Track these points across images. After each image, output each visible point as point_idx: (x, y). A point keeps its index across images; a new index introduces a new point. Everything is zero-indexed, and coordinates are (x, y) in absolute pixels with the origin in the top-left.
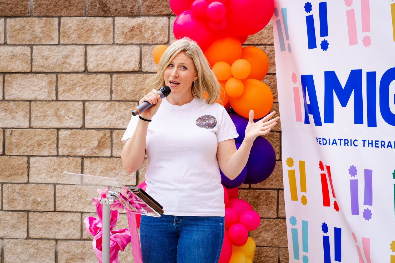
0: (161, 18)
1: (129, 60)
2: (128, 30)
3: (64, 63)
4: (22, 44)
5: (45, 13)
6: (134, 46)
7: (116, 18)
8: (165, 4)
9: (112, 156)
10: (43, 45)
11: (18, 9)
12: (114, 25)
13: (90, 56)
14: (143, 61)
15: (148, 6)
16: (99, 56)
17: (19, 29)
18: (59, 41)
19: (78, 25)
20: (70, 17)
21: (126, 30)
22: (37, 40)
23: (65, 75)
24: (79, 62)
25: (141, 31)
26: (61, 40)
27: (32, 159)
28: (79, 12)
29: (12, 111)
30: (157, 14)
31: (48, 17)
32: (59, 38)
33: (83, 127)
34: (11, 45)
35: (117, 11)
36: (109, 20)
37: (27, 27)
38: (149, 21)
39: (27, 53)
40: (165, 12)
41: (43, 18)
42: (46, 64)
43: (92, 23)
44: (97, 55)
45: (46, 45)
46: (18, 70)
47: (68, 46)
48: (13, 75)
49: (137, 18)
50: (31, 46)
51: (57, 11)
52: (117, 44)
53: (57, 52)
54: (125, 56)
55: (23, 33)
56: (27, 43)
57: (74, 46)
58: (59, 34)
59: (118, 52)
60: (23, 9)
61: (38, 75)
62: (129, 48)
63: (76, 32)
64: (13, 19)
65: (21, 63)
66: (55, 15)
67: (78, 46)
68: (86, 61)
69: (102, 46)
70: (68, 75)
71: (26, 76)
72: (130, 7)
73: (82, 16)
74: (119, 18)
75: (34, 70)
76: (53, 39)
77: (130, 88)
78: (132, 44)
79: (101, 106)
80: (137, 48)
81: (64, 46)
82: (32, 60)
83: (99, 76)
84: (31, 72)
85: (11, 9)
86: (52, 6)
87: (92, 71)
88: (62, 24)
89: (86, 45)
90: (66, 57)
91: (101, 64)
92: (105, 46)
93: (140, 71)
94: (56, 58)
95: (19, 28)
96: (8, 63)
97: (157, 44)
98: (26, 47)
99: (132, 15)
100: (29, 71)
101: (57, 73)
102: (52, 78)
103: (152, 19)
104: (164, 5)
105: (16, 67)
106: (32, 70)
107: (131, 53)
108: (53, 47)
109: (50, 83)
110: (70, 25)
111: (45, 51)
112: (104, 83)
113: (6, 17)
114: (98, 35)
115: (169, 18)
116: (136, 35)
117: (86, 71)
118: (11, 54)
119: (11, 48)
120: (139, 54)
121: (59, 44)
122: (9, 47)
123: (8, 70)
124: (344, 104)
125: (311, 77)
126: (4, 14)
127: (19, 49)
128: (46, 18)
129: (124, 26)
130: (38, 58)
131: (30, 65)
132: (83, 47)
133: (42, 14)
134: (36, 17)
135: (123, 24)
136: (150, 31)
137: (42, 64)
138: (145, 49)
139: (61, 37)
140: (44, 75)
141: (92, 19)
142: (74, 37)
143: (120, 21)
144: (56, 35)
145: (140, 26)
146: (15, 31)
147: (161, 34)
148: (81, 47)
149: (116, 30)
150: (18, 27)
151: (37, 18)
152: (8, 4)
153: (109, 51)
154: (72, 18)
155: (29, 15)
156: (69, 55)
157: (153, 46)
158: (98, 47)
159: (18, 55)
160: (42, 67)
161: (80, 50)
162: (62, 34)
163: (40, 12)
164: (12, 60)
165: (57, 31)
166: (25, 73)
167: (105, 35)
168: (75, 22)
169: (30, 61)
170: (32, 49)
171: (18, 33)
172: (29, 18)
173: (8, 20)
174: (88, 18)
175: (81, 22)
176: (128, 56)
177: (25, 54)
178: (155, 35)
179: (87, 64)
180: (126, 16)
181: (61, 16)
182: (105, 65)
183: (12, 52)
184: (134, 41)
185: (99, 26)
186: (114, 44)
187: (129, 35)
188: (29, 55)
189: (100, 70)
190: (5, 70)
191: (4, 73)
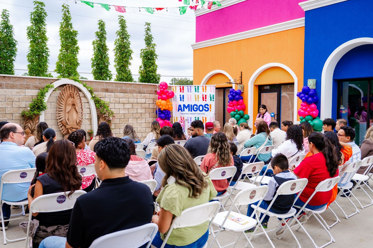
1: (144, 101)
8: (149, 92)
9: (141, 118)
11: (126, 92)
14: (146, 101)
15: (146, 92)
16: (139, 100)
24: (136, 101)
27: (129, 119)
29: (125, 110)
33: (137, 113)
37: (128, 95)
38: (147, 94)
41: (130, 93)
42: (131, 102)
43: (138, 95)
50: (128, 98)
62: (143, 99)
65: (127, 101)
75: (129, 103)
77: (144, 106)
79: (140, 109)
86: (132, 91)
88: (133, 95)
90: (134, 100)
91: (139, 102)
93: (145, 103)
96: (125, 101)
97: (148, 99)
99: (144, 93)
101: (133, 103)
109: (132, 105)
111: (131, 99)
112: (140, 105)
113: (124, 93)
116: (145, 97)
117: (137, 103)
121: (133, 98)
124: (186, 109)
125: (181, 105)
129: (143, 95)
130: (129, 101)
138: (146, 99)
142: (135, 97)
143: (142, 94)
145: (145, 95)
147: (148, 97)
148: (136, 99)
150: (126, 95)
152: (124, 91)
153: (141, 100)
166: (127, 103)
167: (140, 97)
168: (135, 94)
172: (128, 93)
181: (133, 93)
183: (125, 99)
191: (124, 103)
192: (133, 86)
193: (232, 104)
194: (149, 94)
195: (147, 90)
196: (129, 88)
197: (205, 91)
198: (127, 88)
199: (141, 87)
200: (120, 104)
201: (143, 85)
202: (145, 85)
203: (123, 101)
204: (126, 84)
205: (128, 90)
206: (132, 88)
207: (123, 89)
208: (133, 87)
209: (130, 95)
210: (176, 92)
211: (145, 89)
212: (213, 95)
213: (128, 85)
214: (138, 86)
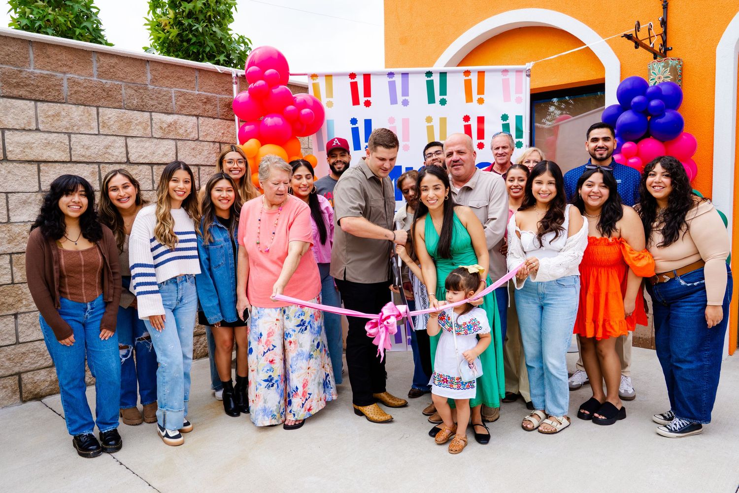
0: (191, 118)
1: (167, 153)
2: (167, 125)
3: (105, 154)
4: (58, 131)
5: (82, 101)
6: (170, 140)
7: (153, 114)
8: (194, 105)
10: (82, 134)
11: (50, 94)
12: (152, 119)
13: (130, 147)
14: (178, 154)
15: (180, 106)
16: (139, 148)
17: (53, 116)
18: (99, 131)
19: (118, 117)
20: (109, 108)
21: (165, 126)
22: (75, 128)
23: (107, 165)
24: (121, 152)
25: (176, 128)
26: (101, 130)
28: (117, 104)
30: (187, 114)
31: (85, 106)
32: (98, 128)
34: (44, 132)
35: (154, 107)
36: (147, 115)
37: (63, 113)
38: (182, 119)
39: (65, 141)
40: (195, 113)
41: (80, 106)
42: (88, 153)
43: (131, 116)
44: (137, 147)
45: (85, 134)
46: (56, 159)
47: (108, 137)
48: (50, 164)
49: (171, 116)
50: (69, 134)
51: (95, 101)
52: (155, 138)
53: (98, 142)
54: (164, 149)
55: (58, 120)
56: (64, 131)
57: (115, 137)
58: (98, 124)
59: (156, 145)
60: (56, 94)
61: (78, 165)
62: (165, 142)
63: (116, 123)
64: (46, 104)
65: (58, 152)
66: (93, 104)
67: (119, 137)
68: (127, 153)
69: (142, 138)
70: (111, 166)
71: (65, 165)
72: (165, 105)
73: (121, 109)
74: (156, 113)
75: (74, 159)
76: (92, 129)
78: (168, 139)
80: (173, 142)
81: (105, 137)
82: (71, 149)
83: (141, 167)
84: (71, 162)
85: (42, 93)
86: (89, 95)
87: (134, 162)
88: (100, 114)
89: (126, 137)
90: (107, 147)
91: (141, 156)
92: (144, 139)
94: (97, 147)
95: (54, 114)
96: (43, 151)
97: (189, 140)
98: (63, 135)
99: (167, 112)
100: (68, 159)
101: (99, 163)
102: (94, 168)
103: (184, 118)
104: (193, 107)
105: (53, 156)
106: (71, 159)
107: (169, 147)
108: (93, 136)
109: (93, 173)
110: (110, 116)
111: (86, 140)
112: (146, 174)
113: (36, 101)
114: (137, 127)
115: (198, 119)
116: (172, 131)
117: (128, 162)
118: (45, 142)
119: (46, 135)
120: (175, 148)
121: (99, 134)
122: (42, 134)
123: (44, 158)
126: (34, 97)
127: (55, 136)
128: (83, 107)
130: (78, 148)
131: (69, 154)
132: (124, 138)
133: (79, 102)
134: (71, 104)
135: (160, 119)
136: (183, 128)
137: (84, 154)
138: (180, 143)
139: (100, 127)
140: (85, 165)
141: (130, 113)
142: (114, 128)
143: (157, 116)
144: (95, 124)
145: (176, 123)
146: (49, 116)
147: (192, 132)
148: (121, 138)
149: (154, 125)
150: (51, 113)
151: (73, 106)
152: (38, 87)
153: (148, 144)
154: (110, 109)
155: (64, 101)
156: (110, 146)
157: (186, 141)
158: (138, 139)
159: (54, 143)
160: (83, 156)
161: (121, 141)
162: (101, 124)
163: (77, 99)
164: (47, 148)
165: (97, 121)
166: (63, 162)
167: (145, 129)
168: (114, 114)
169: (68, 150)
170: (70, 137)
171: (52, 120)
172: (64, 105)
173: (39, 104)
174: (126, 110)
175: (120, 114)
176: (166, 149)
177: (61, 142)
178: (188, 132)
179: (129, 155)
180: (162, 113)
181: (99, 106)
182: (146, 156)
183: (46, 139)
184: (170, 136)
185: (138, 119)
186: (152, 137)
187: (167, 130)
188: (68, 144)
189: (141, 162)
190: (40, 159)
191: (39, 162)
192: (95, 65)
193: (637, 155)
194: (197, 116)
195: (184, 94)
196: (69, 75)
197: (475, 96)
198: (60, 75)
199: (149, 76)
200: (11, 165)
201: (160, 68)
202: (171, 69)
203: (29, 146)
204: (50, 51)
205: (65, 83)
206: (92, 75)
207: (24, 75)
208: (96, 73)
209: (76, 113)
210: (330, 104)
211: (173, 90)
212: (519, 119)
213: (64, 56)
214: (128, 70)
